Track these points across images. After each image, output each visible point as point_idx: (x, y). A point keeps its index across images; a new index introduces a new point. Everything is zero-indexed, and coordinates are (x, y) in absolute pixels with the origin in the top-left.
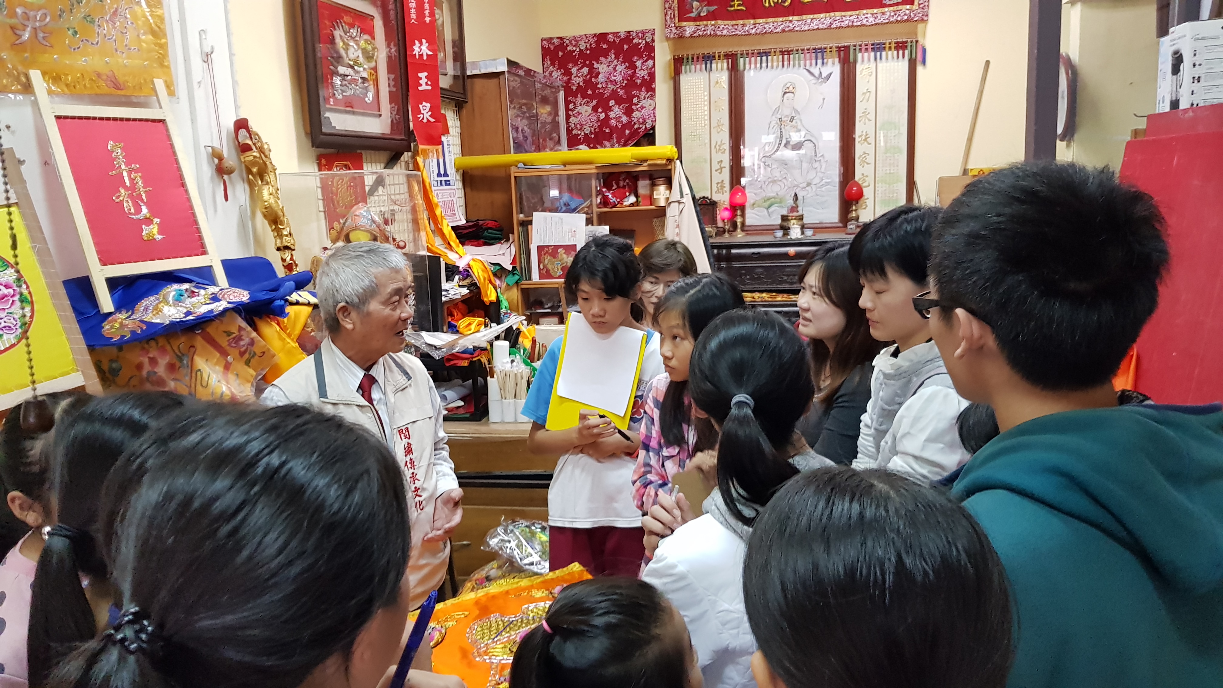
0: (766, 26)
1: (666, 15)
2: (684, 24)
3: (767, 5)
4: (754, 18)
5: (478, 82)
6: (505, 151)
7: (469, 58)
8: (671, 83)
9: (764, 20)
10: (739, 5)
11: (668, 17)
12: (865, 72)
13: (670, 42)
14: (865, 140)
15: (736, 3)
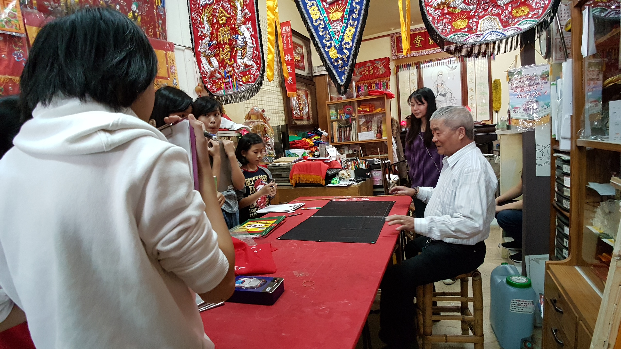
0: (430, 51)
1: (392, 51)
2: (399, 54)
3: (430, 44)
4: (425, 49)
5: (317, 77)
8: (395, 76)
9: (429, 49)
10: (420, 45)
11: (393, 52)
12: (470, 64)
13: (394, 61)
14: (472, 90)
15: (419, 44)
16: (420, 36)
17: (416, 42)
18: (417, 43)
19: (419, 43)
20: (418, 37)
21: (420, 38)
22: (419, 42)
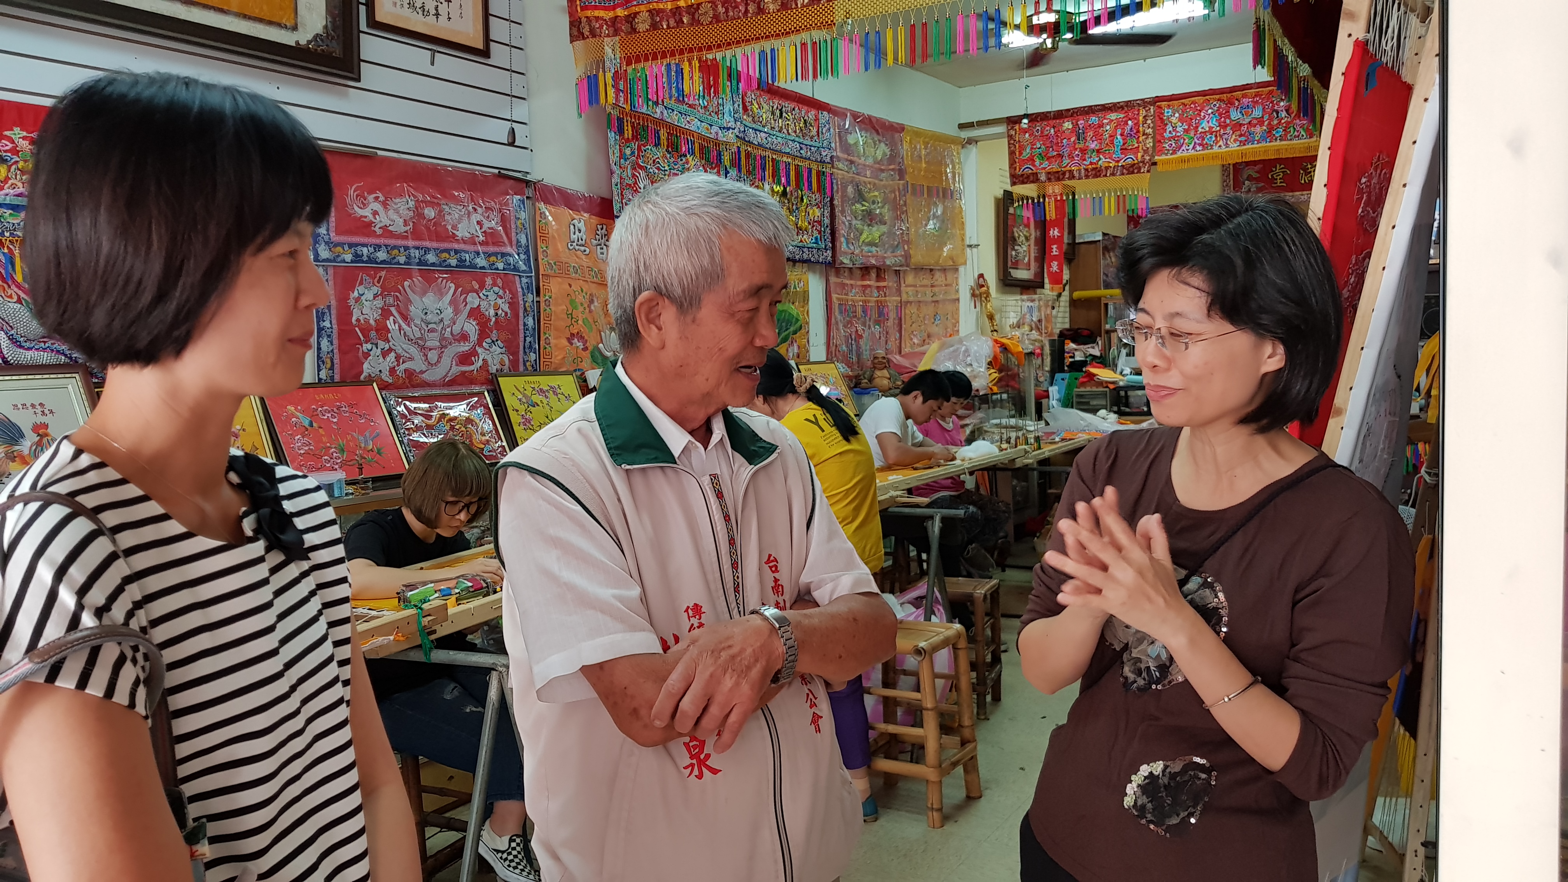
0: (1302, 197)
3: (1303, 182)
4: (1292, 191)
5: (1083, 246)
6: (1099, 288)
7: (1078, 231)
9: (1300, 193)
10: (1281, 182)
15: (1279, 181)
16: (1282, 166)
17: (1275, 176)
18: (1277, 179)
19: (1280, 179)
20: (1278, 166)
21: (1282, 168)
22: (1281, 176)
